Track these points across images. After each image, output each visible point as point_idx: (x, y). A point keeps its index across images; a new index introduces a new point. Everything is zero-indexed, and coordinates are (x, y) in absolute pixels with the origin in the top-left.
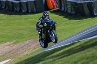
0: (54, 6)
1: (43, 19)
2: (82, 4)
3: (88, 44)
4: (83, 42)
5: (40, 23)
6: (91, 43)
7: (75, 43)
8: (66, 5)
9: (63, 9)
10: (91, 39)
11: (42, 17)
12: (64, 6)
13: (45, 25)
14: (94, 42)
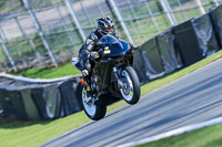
1: (100, 36)
2: (19, 92)
5: (90, 47)
11: (97, 33)
13: (107, 52)
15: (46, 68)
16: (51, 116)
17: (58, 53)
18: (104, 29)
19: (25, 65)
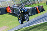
0: (10, 11)
3: (27, 29)
4: (24, 29)
6: (28, 29)
7: (20, 29)
8: (16, 10)
9: (14, 12)
10: (28, 27)
12: (15, 11)
14: (30, 28)
15: (29, 5)
16: (30, 15)
17: (32, 2)
18: (22, 7)
19: (25, 4)
